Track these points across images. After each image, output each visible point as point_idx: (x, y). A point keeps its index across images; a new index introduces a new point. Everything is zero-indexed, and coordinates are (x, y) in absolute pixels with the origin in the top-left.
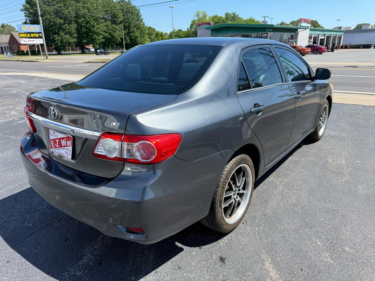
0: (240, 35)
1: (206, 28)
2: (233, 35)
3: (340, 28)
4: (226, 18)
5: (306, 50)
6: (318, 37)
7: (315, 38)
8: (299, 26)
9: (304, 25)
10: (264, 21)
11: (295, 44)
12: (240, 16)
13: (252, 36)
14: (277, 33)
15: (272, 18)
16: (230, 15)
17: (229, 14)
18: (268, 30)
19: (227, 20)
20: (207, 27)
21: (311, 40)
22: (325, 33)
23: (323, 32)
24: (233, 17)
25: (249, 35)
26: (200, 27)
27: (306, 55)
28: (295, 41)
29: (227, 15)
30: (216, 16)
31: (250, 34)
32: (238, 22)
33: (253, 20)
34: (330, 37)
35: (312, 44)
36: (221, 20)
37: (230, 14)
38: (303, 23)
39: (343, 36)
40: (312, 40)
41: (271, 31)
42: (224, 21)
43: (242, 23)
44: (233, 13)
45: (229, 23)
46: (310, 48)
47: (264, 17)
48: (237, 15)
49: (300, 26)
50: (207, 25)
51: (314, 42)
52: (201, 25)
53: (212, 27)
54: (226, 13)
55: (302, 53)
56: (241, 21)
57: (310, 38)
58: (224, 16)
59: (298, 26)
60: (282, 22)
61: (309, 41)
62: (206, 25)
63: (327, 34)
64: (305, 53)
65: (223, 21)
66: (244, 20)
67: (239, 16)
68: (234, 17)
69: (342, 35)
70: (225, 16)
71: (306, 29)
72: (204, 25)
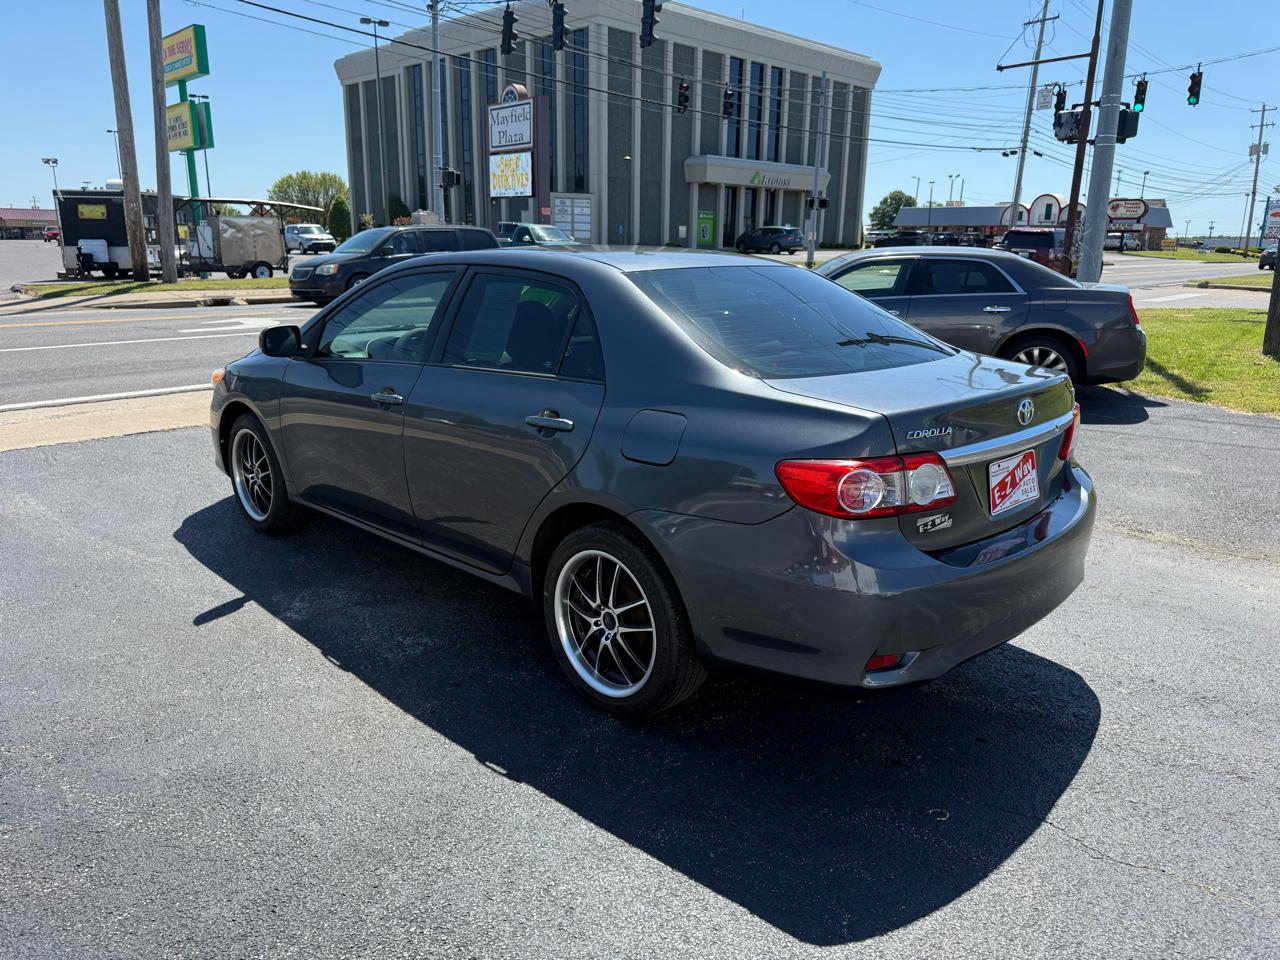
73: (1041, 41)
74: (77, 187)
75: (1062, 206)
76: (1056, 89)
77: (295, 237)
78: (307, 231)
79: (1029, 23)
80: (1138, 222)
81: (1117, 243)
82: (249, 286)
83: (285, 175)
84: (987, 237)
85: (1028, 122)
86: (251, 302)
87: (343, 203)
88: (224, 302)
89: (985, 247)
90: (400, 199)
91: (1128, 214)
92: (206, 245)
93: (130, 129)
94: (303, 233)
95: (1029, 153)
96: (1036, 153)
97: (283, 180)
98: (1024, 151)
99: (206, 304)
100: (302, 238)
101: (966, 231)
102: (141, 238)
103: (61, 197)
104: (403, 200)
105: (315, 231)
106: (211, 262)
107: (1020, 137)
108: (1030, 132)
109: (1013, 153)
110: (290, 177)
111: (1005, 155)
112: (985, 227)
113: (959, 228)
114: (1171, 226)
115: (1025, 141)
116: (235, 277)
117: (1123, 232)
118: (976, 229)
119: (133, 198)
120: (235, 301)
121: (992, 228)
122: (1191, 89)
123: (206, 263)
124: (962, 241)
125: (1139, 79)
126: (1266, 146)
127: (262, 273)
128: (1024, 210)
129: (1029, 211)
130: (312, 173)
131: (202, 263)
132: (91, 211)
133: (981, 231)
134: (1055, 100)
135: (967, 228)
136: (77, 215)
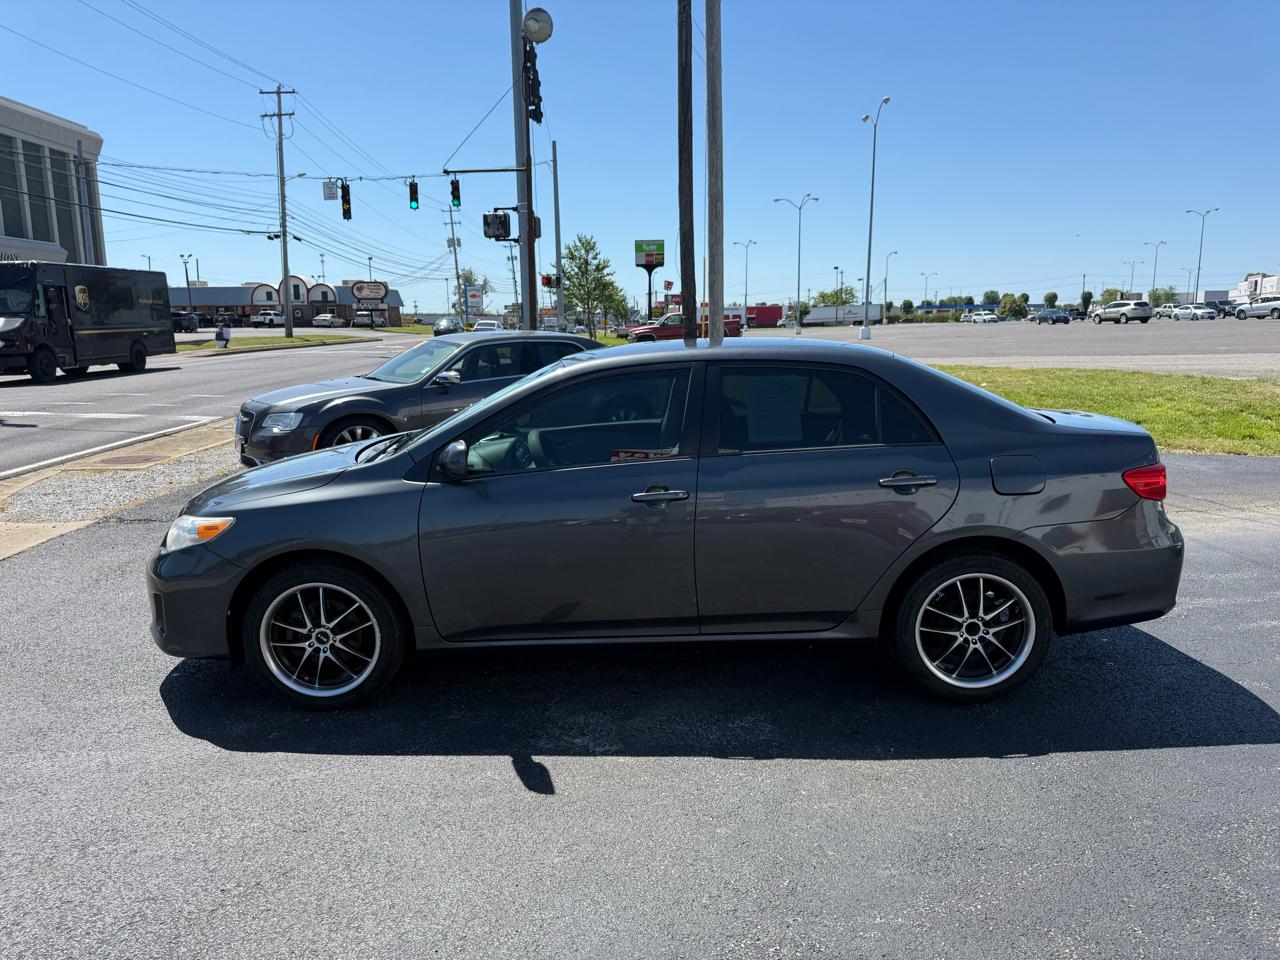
73: (281, 135)
75: (309, 287)
76: (339, 183)
79: (266, 115)
80: (382, 302)
81: (366, 320)
84: (241, 316)
85: (284, 208)
89: (242, 327)
91: (373, 295)
95: (289, 238)
96: (295, 238)
98: (285, 235)
101: (217, 311)
107: (278, 222)
108: (287, 218)
109: (277, 237)
111: (270, 238)
112: (237, 307)
113: (209, 308)
114: (403, 305)
115: (283, 225)
117: (371, 311)
118: (227, 309)
121: (243, 307)
122: (452, 193)
124: (217, 321)
125: (409, 181)
126: (459, 240)
128: (272, 290)
129: (278, 291)
133: (233, 310)
134: (340, 192)
135: (217, 308)
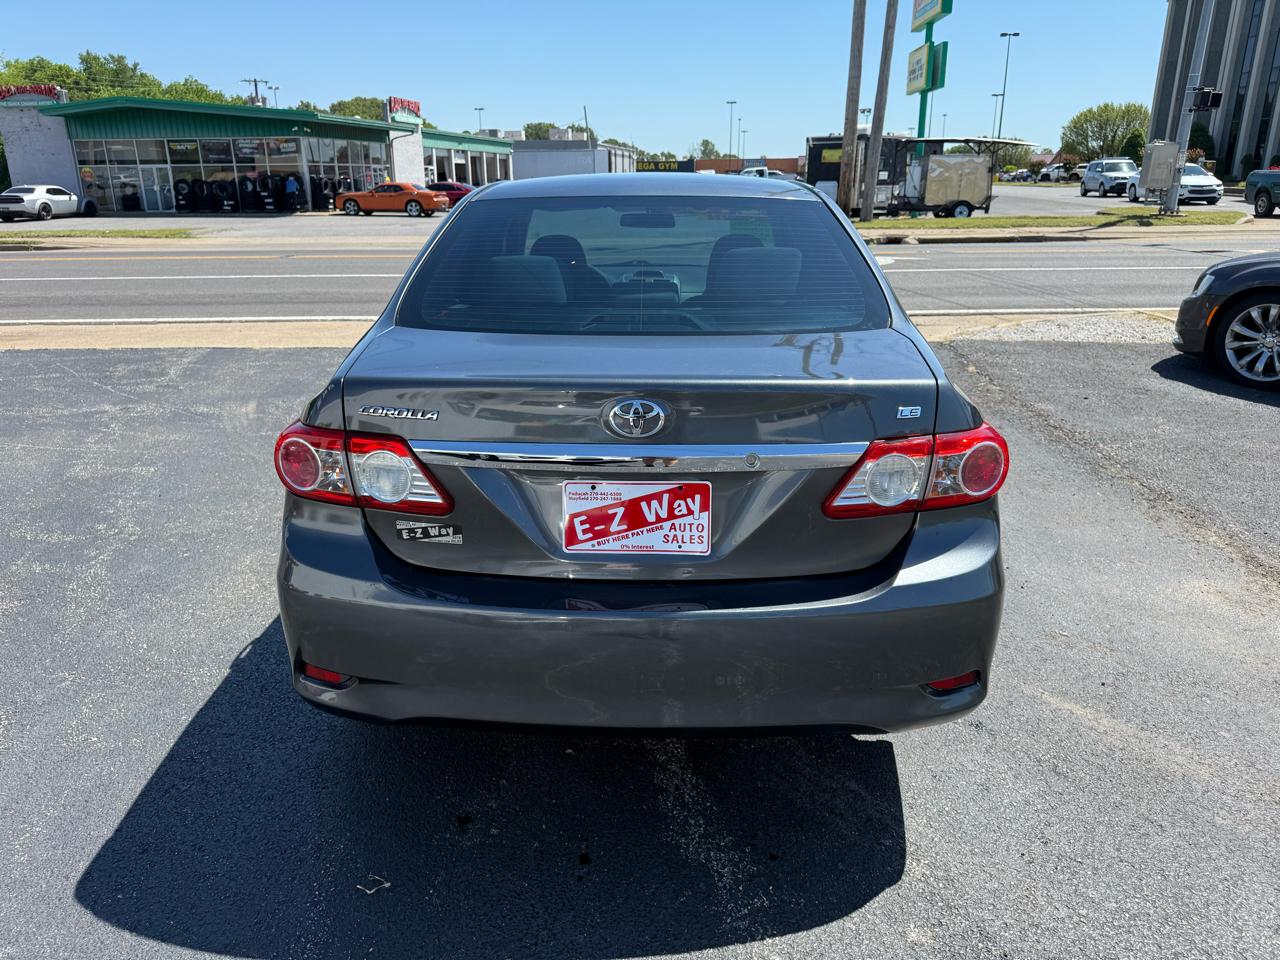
0: (196, 141)
1: (43, 110)
2: (165, 140)
3: (494, 133)
4: (90, 74)
5: (435, 200)
6: (449, 158)
7: (441, 162)
8: (390, 121)
9: (402, 120)
10: (254, 95)
11: (388, 179)
12: (144, 71)
13: (240, 145)
14: (327, 141)
15: (277, 88)
16: (102, 65)
17: (96, 59)
18: (296, 128)
19: (94, 80)
20: (42, 103)
21: (430, 167)
22: (464, 146)
23: (460, 143)
24: (117, 73)
25: (229, 145)
26: (10, 104)
27: (436, 214)
28: (387, 168)
29: (88, 60)
30: (39, 63)
31: (231, 139)
32: (143, 93)
33: (201, 91)
34: (481, 158)
35: (436, 181)
36: (68, 81)
37: (102, 60)
38: (399, 113)
39: (511, 157)
40: (434, 167)
41: (307, 134)
42: (83, 83)
43: (159, 96)
44: (112, 57)
45: (104, 95)
46: (444, 193)
47: (253, 84)
48: (130, 65)
49: (393, 119)
50: (43, 97)
51: (442, 176)
52: (13, 98)
53: (66, 106)
54: (85, 54)
55: (425, 207)
56: (155, 89)
57: (428, 161)
58: (76, 66)
59: (387, 121)
60: (302, 102)
61: (426, 169)
62: (35, 96)
63: (472, 149)
64: (432, 207)
65: (77, 83)
66: (164, 87)
67: (143, 69)
68: (121, 73)
69: (507, 155)
70: (82, 67)
71: (412, 132)
72: (27, 96)
74: (826, 134)
77: (1097, 175)
78: (1114, 168)
82: (935, 226)
83: (1084, 109)
86: (922, 241)
87: (1140, 136)
88: (896, 241)
90: (1208, 132)
92: (912, 184)
93: (859, 77)
94: (1107, 171)
97: (1081, 115)
99: (879, 242)
100: (1105, 176)
102: (849, 179)
103: (811, 142)
104: (1211, 134)
105: (1125, 168)
106: (913, 201)
110: (1090, 111)
116: (940, 216)
119: (850, 142)
120: (907, 240)
123: (909, 203)
127: (961, 213)
130: (1116, 105)
131: (906, 203)
132: (832, 156)
136: (820, 160)
